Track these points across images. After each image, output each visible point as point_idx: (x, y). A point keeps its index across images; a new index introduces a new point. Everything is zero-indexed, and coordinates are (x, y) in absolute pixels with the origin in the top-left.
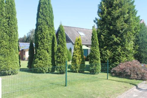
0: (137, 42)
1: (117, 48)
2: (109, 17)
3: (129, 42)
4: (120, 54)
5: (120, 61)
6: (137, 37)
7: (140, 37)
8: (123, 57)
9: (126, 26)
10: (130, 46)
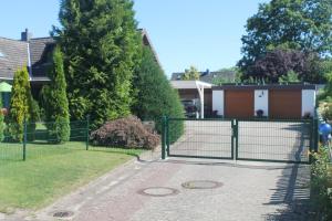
0: (136, 82)
1: (99, 94)
2: (85, 30)
3: (122, 81)
4: (106, 104)
5: (105, 119)
6: (136, 73)
7: (141, 74)
8: (111, 109)
9: (118, 51)
10: (124, 89)
